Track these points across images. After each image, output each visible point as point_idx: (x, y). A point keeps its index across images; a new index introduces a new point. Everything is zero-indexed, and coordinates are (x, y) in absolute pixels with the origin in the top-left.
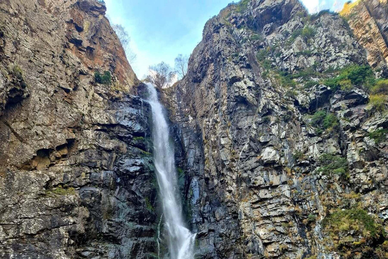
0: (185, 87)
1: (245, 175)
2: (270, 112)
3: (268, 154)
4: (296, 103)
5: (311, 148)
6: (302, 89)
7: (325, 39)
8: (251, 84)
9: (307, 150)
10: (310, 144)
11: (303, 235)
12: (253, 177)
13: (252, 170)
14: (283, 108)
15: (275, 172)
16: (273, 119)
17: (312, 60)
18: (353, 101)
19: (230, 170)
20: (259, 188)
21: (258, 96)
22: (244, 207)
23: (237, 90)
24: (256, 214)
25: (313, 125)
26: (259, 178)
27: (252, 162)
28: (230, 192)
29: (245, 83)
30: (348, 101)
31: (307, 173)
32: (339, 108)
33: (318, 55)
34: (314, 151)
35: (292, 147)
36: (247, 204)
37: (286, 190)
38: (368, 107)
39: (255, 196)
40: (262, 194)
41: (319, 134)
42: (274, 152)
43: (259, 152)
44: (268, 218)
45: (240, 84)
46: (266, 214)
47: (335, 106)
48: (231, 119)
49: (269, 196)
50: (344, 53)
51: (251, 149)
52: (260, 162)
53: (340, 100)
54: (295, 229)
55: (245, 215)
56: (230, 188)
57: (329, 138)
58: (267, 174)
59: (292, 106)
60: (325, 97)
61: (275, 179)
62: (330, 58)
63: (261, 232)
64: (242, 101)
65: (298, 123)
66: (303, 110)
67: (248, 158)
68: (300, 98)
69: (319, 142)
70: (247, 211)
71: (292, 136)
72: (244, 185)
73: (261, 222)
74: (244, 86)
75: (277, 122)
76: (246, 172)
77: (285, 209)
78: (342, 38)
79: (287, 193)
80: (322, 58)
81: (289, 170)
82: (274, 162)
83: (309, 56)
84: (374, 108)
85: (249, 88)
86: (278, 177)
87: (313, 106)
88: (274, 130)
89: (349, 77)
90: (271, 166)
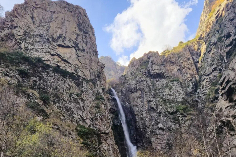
0: (125, 91)
1: (154, 130)
2: (161, 113)
3: (160, 125)
4: (168, 111)
5: (172, 126)
6: (169, 107)
7: (175, 91)
8: (155, 103)
9: (171, 126)
10: (172, 125)
11: (170, 149)
12: (156, 131)
13: (156, 129)
14: (164, 113)
15: (162, 131)
16: (162, 115)
17: (172, 97)
18: (183, 116)
19: (148, 128)
20: (157, 135)
21: (157, 107)
22: (153, 139)
23: (151, 105)
24: (156, 142)
25: (173, 119)
26: (157, 132)
27: (156, 127)
28: (148, 134)
29: (153, 103)
30: (182, 115)
31: (171, 132)
32: (180, 117)
33: (174, 96)
34: (173, 127)
35: (167, 124)
36: (154, 139)
37: (165, 136)
38: (187, 118)
39: (156, 137)
40: (159, 136)
41: (174, 122)
42: (162, 125)
43: (158, 124)
44: (160, 143)
45: (152, 103)
46: (160, 142)
47: (179, 116)
48: (149, 113)
49: (160, 137)
50: (181, 96)
51: (155, 123)
52: (158, 127)
53: (180, 114)
54: (168, 147)
55: (154, 142)
56: (148, 133)
57: (177, 124)
58: (160, 131)
59: (167, 112)
60: (176, 112)
61: (162, 133)
62: (177, 97)
63: (158, 147)
64: (152, 108)
65: (169, 118)
66: (169, 113)
67: (155, 125)
68: (169, 110)
69: (174, 124)
70: (154, 141)
71: (167, 121)
72: (153, 133)
73: (158, 144)
74: (153, 104)
75: (163, 117)
76: (154, 129)
77: (165, 141)
78: (180, 91)
79: (166, 137)
80: (175, 97)
81: (166, 131)
82: (162, 128)
83: (171, 96)
84: (188, 119)
85: (154, 104)
86: (163, 132)
87: (172, 113)
88: (162, 119)
89: (182, 110)
90: (161, 129)
